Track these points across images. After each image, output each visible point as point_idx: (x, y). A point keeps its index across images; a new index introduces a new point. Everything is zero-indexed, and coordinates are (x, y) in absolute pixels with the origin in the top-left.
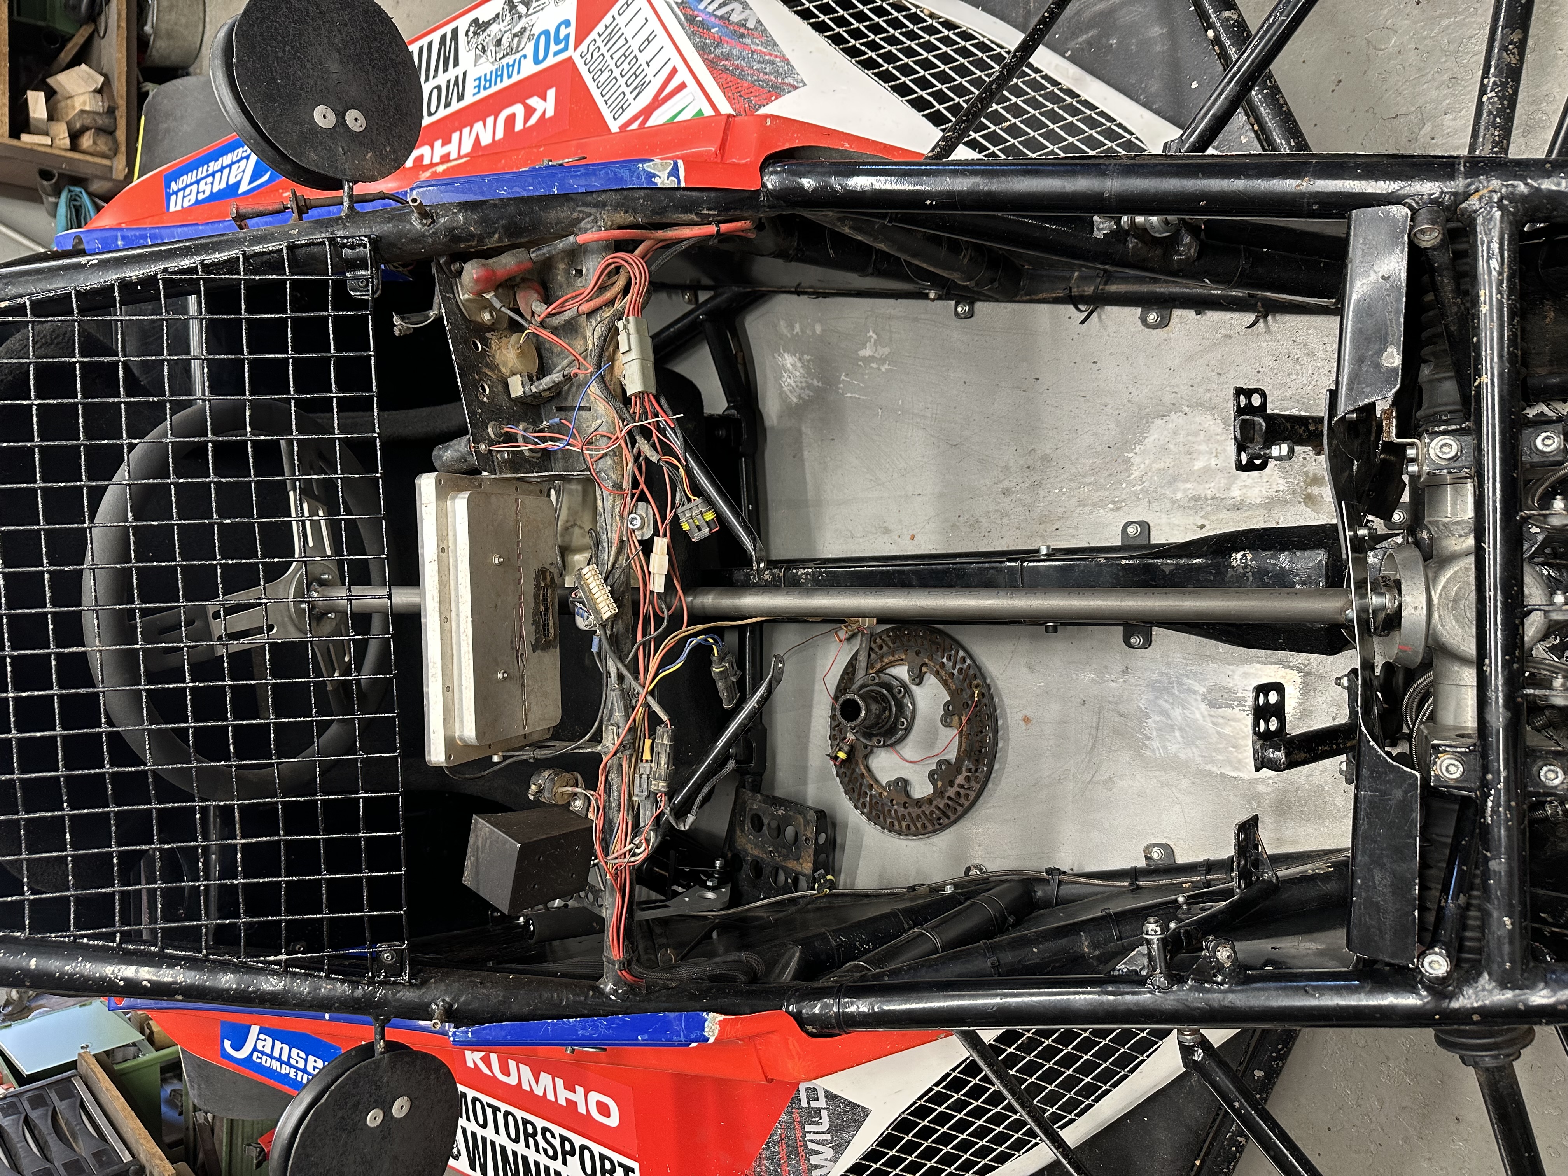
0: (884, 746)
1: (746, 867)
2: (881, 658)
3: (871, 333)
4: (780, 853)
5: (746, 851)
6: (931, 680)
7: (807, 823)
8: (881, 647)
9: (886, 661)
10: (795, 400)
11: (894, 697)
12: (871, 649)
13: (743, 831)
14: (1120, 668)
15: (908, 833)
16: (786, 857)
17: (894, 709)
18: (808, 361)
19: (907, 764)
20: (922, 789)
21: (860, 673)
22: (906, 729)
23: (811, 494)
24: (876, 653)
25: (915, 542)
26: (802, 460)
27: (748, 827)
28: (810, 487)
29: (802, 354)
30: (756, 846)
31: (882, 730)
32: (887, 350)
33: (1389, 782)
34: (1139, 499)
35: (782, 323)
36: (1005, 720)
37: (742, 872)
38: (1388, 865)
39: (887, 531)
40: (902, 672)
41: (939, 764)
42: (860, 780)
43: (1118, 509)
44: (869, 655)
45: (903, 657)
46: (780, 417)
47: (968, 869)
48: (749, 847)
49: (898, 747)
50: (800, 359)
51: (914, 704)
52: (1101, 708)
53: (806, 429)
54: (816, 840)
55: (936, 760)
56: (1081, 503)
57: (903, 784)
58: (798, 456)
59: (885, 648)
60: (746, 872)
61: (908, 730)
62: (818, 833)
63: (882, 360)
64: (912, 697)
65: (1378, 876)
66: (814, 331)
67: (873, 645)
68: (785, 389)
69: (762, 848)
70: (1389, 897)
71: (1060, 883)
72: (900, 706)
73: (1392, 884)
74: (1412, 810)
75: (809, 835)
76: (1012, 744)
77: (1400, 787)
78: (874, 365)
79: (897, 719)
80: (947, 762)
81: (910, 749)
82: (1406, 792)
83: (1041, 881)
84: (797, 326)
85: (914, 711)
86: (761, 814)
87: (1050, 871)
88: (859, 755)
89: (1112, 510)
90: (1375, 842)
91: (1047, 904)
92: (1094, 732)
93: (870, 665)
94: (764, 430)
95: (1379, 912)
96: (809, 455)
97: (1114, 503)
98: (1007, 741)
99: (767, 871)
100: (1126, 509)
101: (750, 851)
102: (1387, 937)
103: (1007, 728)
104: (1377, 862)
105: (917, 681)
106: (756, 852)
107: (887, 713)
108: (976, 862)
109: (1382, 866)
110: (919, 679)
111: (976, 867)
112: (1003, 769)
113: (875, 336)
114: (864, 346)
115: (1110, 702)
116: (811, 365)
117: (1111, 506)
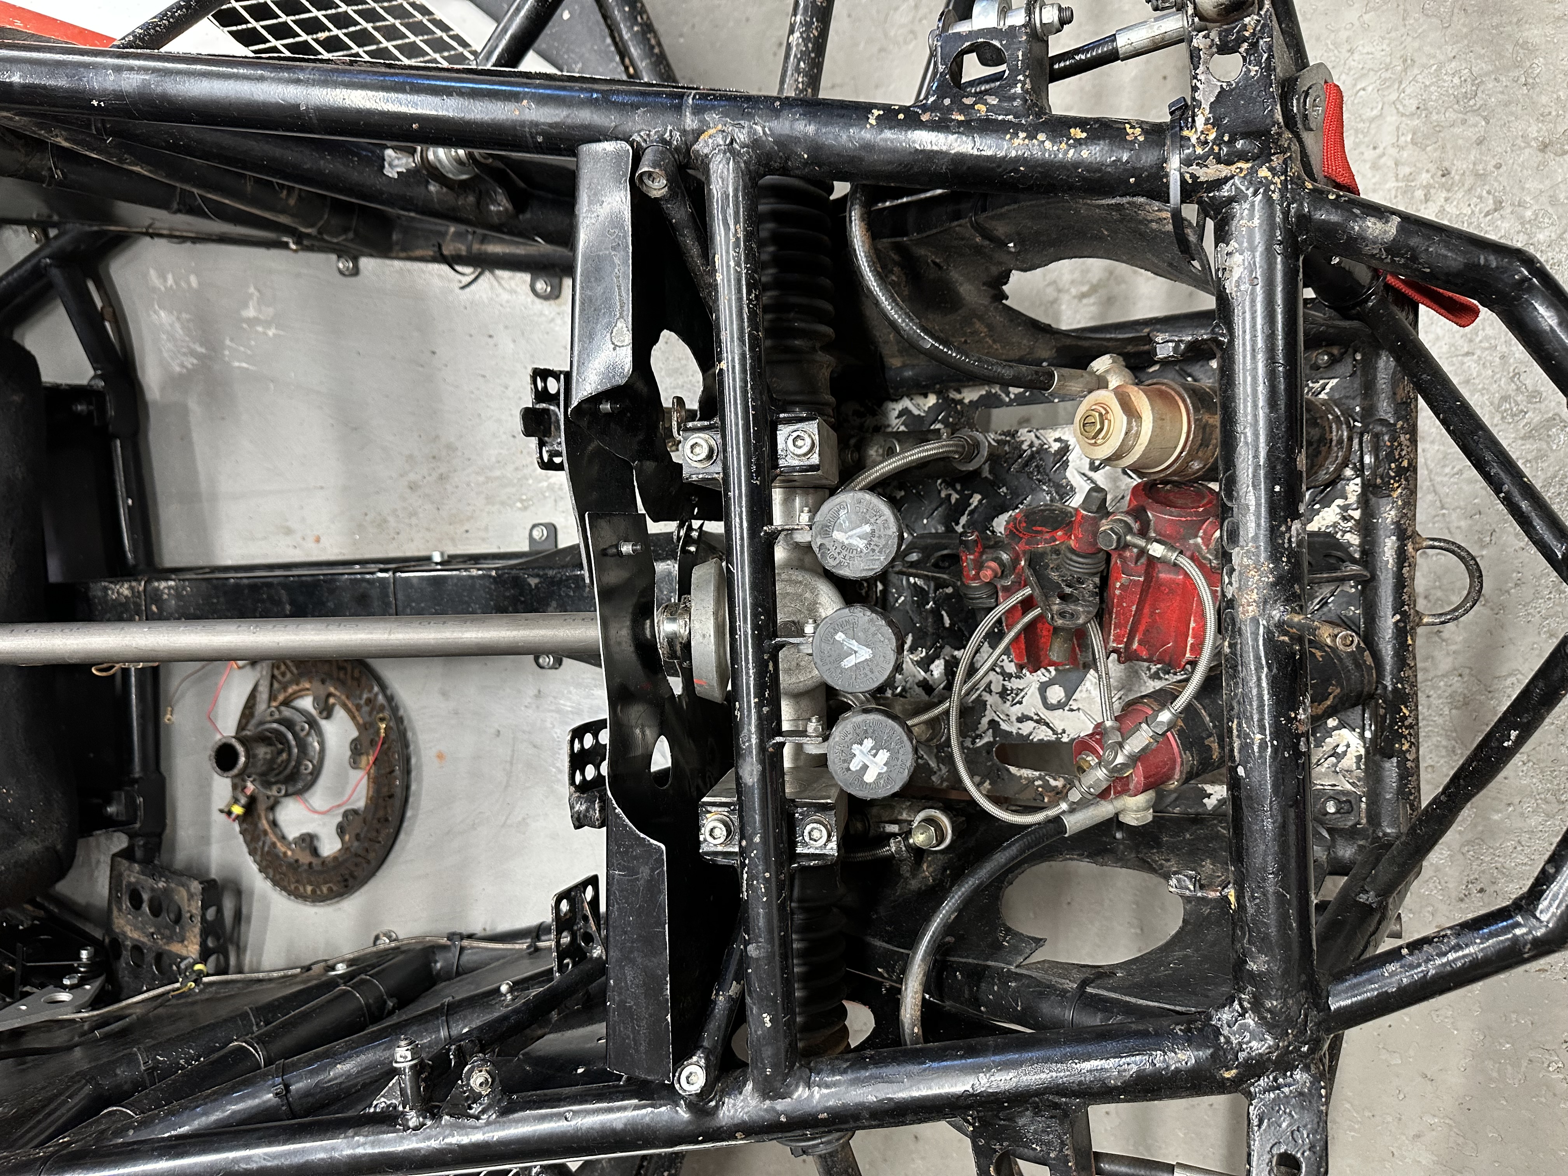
0: (287, 795)
1: (126, 954)
2: (285, 688)
3: (252, 290)
4: (162, 934)
5: (124, 934)
6: (340, 713)
7: (191, 896)
8: (283, 674)
9: (290, 690)
10: (178, 369)
11: (295, 735)
12: (273, 677)
13: (120, 910)
14: (532, 692)
15: (316, 898)
16: (170, 939)
17: (295, 750)
18: (188, 321)
19: (316, 816)
20: (330, 846)
21: (261, 706)
22: (311, 773)
23: (204, 485)
24: (279, 682)
25: (321, 545)
26: (190, 443)
27: (126, 904)
28: (202, 477)
29: (180, 312)
30: (136, 928)
31: (282, 777)
32: (270, 311)
33: (636, 858)
34: (545, 497)
35: (152, 273)
36: (419, 758)
37: (122, 960)
38: (639, 960)
39: (289, 531)
40: (307, 703)
41: (346, 814)
42: (263, 838)
43: (525, 508)
44: (272, 685)
45: (307, 686)
46: (163, 389)
47: (377, 938)
48: (128, 929)
49: (307, 795)
50: (178, 319)
51: (322, 743)
52: (515, 739)
53: (194, 405)
54: (203, 917)
55: (342, 810)
56: (490, 500)
57: (309, 841)
58: (186, 438)
59: (289, 676)
60: (126, 960)
61: (316, 773)
62: (204, 908)
63: (268, 324)
64: (320, 734)
65: (629, 973)
66: (188, 283)
67: (276, 672)
68: (165, 355)
69: (142, 930)
70: (642, 1000)
71: (462, 949)
72: (303, 746)
73: (645, 984)
74: (660, 892)
75: (194, 911)
76: (426, 784)
77: (647, 864)
78: (260, 329)
79: (299, 763)
80: (355, 812)
81: (318, 797)
82: (653, 870)
83: (444, 948)
84: (170, 277)
85: (322, 750)
86: (139, 887)
87: (451, 936)
88: (261, 807)
89: (520, 509)
90: (626, 933)
91: (448, 976)
92: (508, 767)
93: (272, 697)
94: (145, 405)
95: (632, 1019)
96: (198, 437)
97: (522, 501)
98: (420, 782)
99: (150, 958)
100: (532, 508)
101: (129, 934)
102: (642, 1048)
103: (420, 767)
104: (626, 958)
105: (325, 714)
106: (135, 935)
107: (284, 756)
108: (385, 928)
109: (632, 961)
110: (327, 712)
111: (385, 935)
112: (415, 816)
113: (257, 294)
114: (245, 306)
115: (524, 732)
116: (191, 325)
117: (519, 505)
